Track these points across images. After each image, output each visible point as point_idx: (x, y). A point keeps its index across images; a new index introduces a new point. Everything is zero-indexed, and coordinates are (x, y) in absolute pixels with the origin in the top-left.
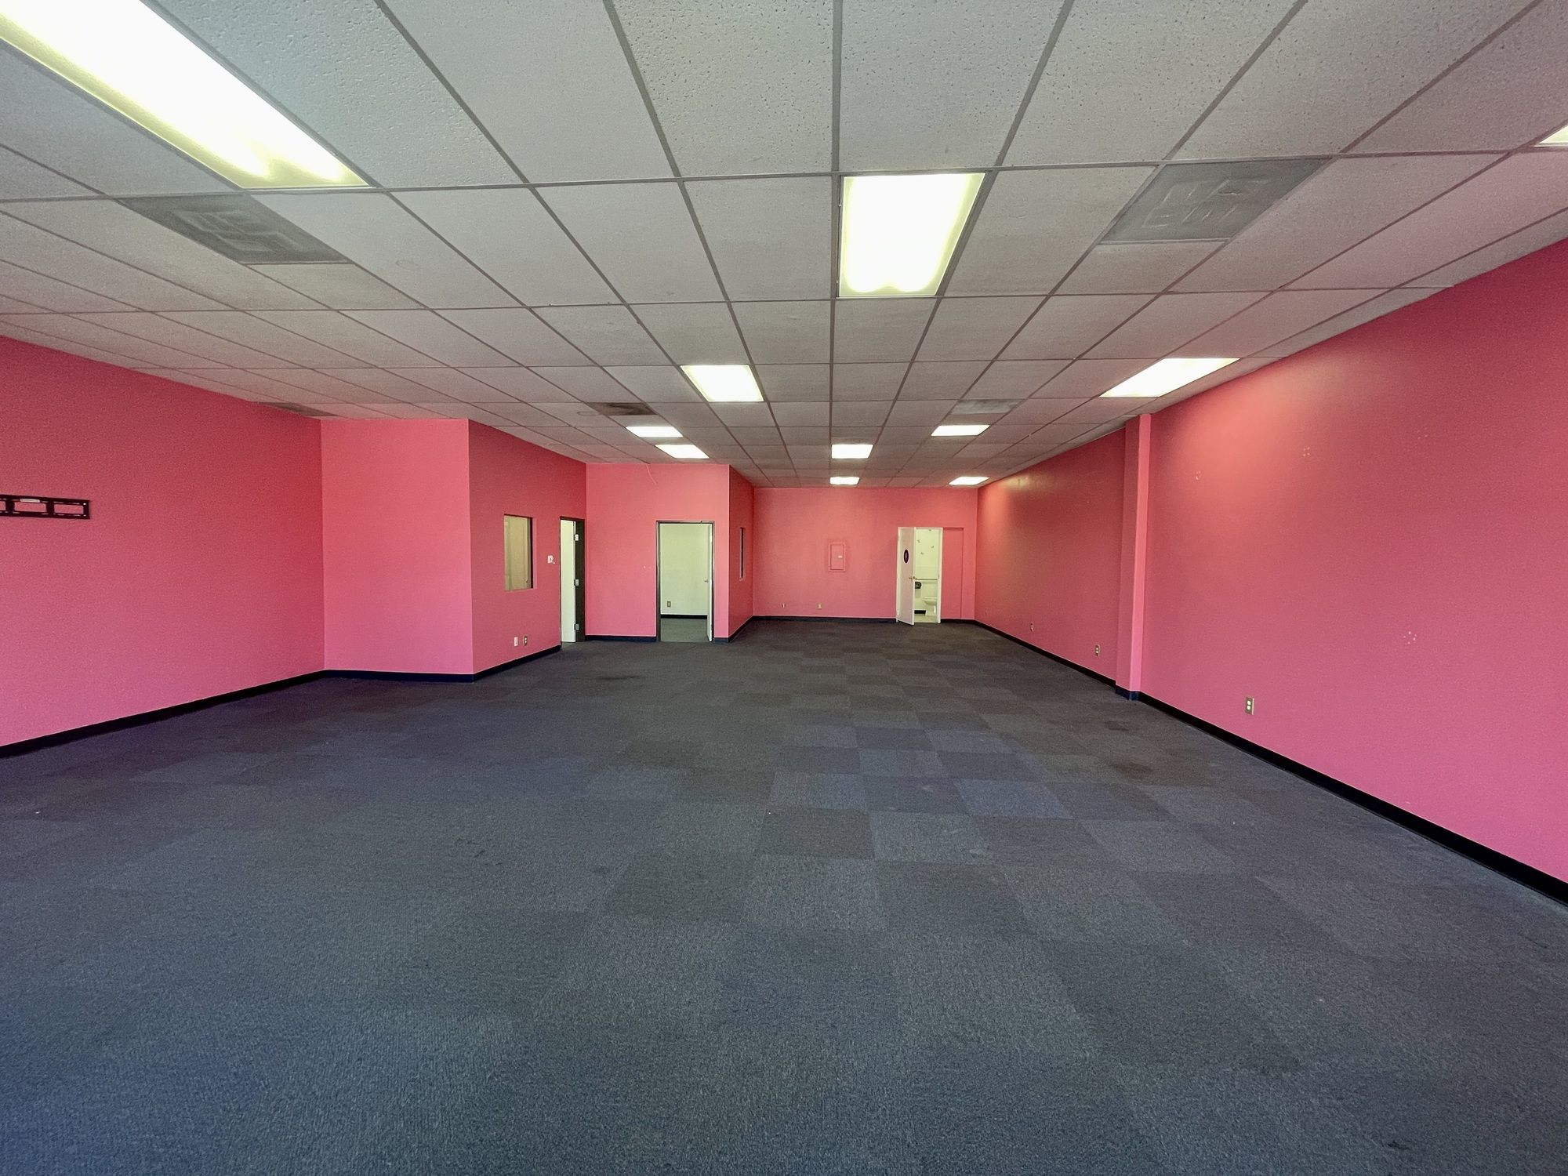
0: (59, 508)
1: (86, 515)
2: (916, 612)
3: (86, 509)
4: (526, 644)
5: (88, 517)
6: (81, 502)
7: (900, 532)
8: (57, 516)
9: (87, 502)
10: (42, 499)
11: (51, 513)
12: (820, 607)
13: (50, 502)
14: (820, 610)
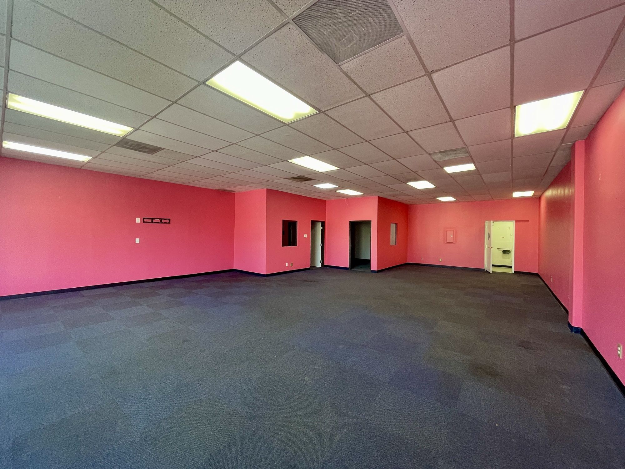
0: (163, 221)
1: (169, 223)
2: (493, 266)
3: (169, 221)
4: (292, 266)
5: (170, 223)
6: (168, 219)
7: (486, 223)
8: (163, 223)
9: (170, 219)
10: (159, 219)
11: (161, 222)
12: (441, 260)
13: (161, 219)
14: (441, 261)
